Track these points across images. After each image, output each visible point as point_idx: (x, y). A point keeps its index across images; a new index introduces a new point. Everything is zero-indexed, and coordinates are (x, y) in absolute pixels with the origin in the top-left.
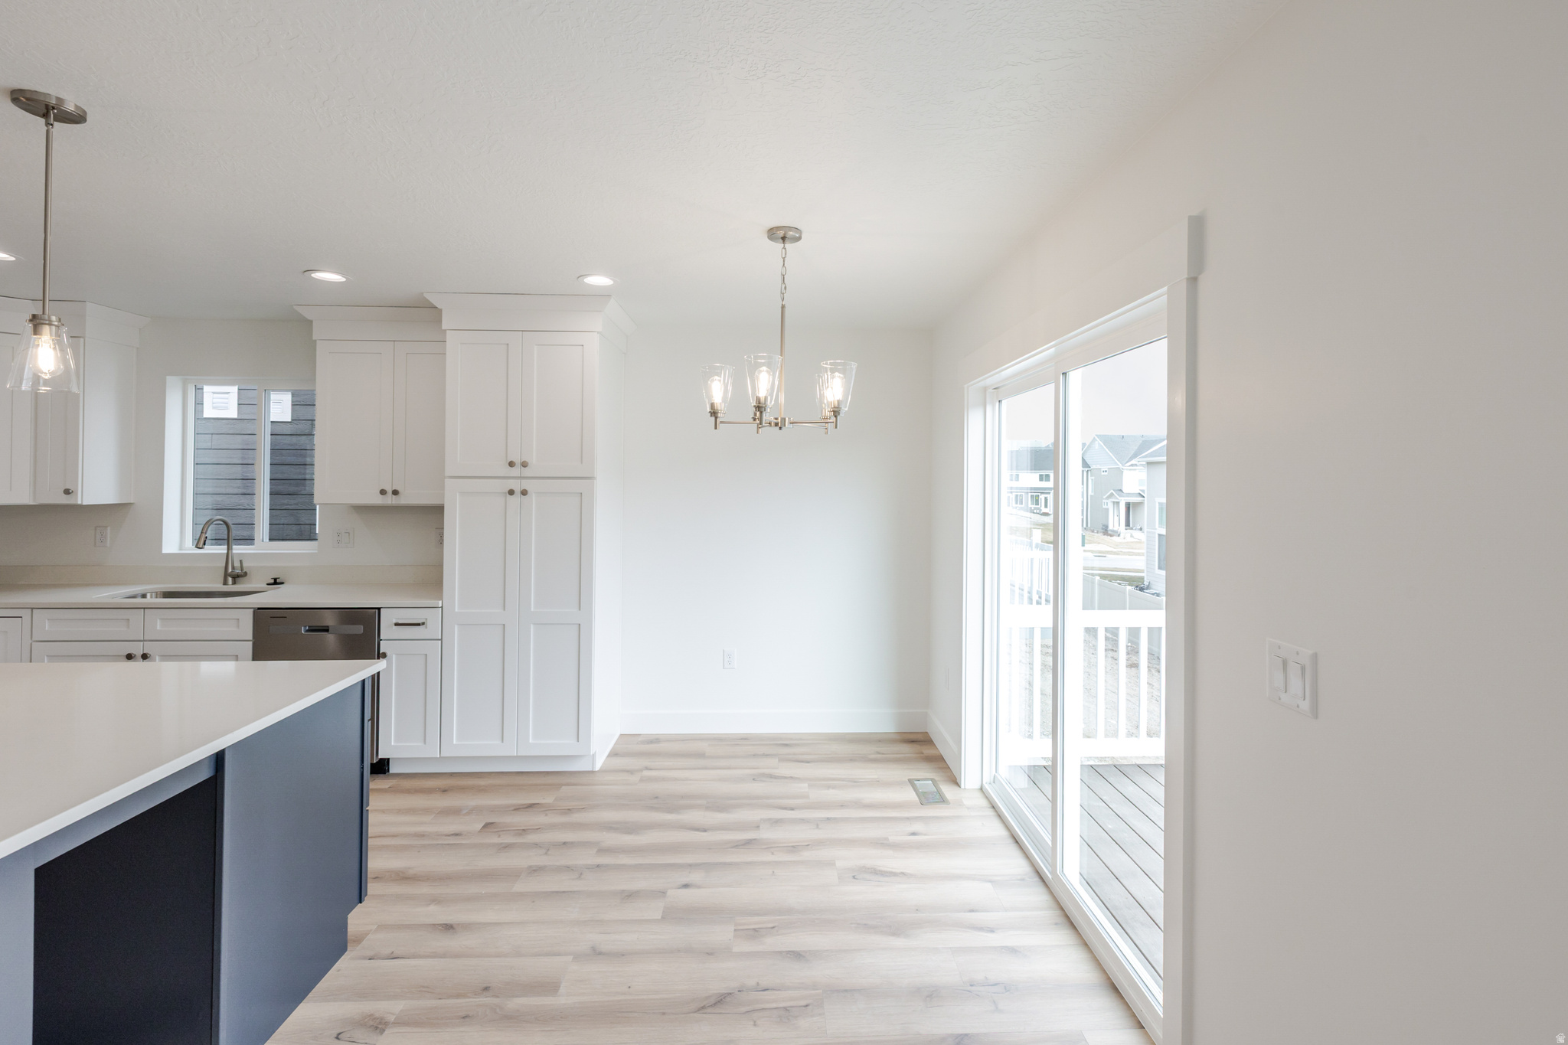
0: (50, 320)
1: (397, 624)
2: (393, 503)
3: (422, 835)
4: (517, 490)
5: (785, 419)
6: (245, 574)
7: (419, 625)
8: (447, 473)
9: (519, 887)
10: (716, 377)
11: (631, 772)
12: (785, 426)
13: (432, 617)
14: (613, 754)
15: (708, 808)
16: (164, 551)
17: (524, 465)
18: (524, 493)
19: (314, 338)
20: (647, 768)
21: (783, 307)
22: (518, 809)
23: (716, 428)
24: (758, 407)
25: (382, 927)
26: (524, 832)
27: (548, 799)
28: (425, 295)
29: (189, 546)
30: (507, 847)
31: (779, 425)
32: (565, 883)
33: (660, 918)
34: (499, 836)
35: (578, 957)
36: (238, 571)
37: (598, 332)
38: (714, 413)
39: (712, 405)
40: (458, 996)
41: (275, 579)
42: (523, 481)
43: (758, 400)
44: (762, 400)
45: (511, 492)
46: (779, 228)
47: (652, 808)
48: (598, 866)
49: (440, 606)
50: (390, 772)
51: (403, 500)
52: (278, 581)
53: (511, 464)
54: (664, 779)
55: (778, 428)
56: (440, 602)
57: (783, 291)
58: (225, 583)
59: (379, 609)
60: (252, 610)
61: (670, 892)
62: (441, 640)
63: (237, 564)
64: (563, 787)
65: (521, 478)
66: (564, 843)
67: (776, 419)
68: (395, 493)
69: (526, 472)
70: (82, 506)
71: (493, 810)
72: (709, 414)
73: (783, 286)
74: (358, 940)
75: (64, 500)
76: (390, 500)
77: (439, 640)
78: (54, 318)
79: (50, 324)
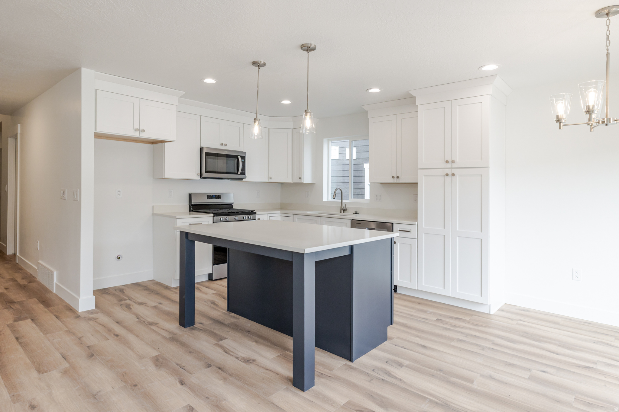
0: (309, 111)
1: (399, 230)
2: (397, 182)
3: (411, 315)
4: (450, 173)
5: (610, 119)
6: (347, 210)
7: (408, 231)
8: (419, 167)
9: (453, 343)
10: (560, 101)
11: (512, 319)
12: (610, 122)
13: (413, 229)
14: (501, 310)
15: (559, 346)
16: (323, 200)
17: (453, 162)
18: (453, 175)
19: (368, 118)
20: (521, 320)
21: (608, 54)
22: (452, 318)
23: (560, 128)
24: (588, 111)
25: (398, 338)
26: (455, 326)
27: (467, 318)
28: (410, 92)
29: (330, 199)
30: (447, 329)
31: (606, 123)
32: (476, 349)
33: (527, 378)
34: (444, 325)
35: (482, 376)
36: (345, 208)
37: (490, 95)
38: (559, 121)
39: (558, 116)
40: (429, 368)
41: (356, 212)
42: (453, 170)
43: (588, 107)
44: (591, 107)
45: (447, 175)
46: (603, 9)
47: (523, 336)
48: (492, 349)
49: (417, 224)
50: (398, 292)
51: (401, 181)
52: (357, 213)
53: (447, 162)
54: (531, 327)
55: (605, 124)
56: (417, 223)
57: (608, 44)
58: (341, 212)
59: (393, 223)
60: (350, 220)
61: (533, 371)
62: (417, 239)
63: (344, 206)
64: (474, 316)
65: (451, 168)
66: (475, 336)
67: (603, 119)
68: (398, 177)
69: (454, 165)
70: (303, 183)
71: (441, 315)
72: (556, 122)
73: (608, 42)
74: (391, 339)
75: (299, 181)
76: (396, 181)
77: (416, 239)
78: (310, 110)
79: (309, 112)
